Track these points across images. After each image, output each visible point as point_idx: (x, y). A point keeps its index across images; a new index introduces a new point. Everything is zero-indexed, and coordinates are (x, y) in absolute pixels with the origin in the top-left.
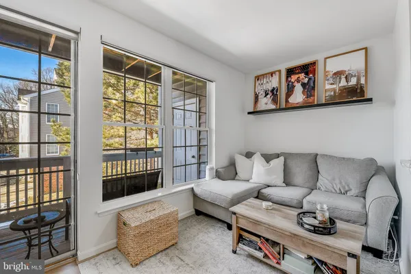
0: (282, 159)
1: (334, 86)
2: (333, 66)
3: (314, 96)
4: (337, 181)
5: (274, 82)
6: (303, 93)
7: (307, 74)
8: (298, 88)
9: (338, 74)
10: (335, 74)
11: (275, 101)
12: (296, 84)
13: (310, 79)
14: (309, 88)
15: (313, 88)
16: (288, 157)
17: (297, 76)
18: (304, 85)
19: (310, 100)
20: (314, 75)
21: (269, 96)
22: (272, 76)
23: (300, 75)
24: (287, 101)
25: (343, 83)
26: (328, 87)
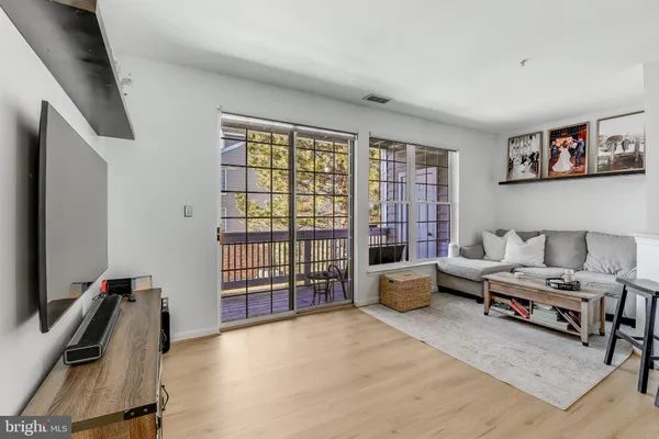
0: (543, 237)
1: (609, 154)
2: (607, 130)
3: (584, 164)
4: (607, 262)
5: (534, 146)
6: (571, 160)
7: (575, 137)
8: (565, 154)
9: (613, 139)
10: (610, 139)
11: (535, 169)
12: (562, 149)
13: (579, 144)
14: (578, 155)
15: (584, 155)
16: (550, 236)
17: (564, 139)
18: (571, 151)
19: (580, 168)
20: (584, 140)
21: (527, 163)
22: (531, 138)
23: (567, 139)
24: (550, 169)
25: (619, 150)
26: (601, 154)
